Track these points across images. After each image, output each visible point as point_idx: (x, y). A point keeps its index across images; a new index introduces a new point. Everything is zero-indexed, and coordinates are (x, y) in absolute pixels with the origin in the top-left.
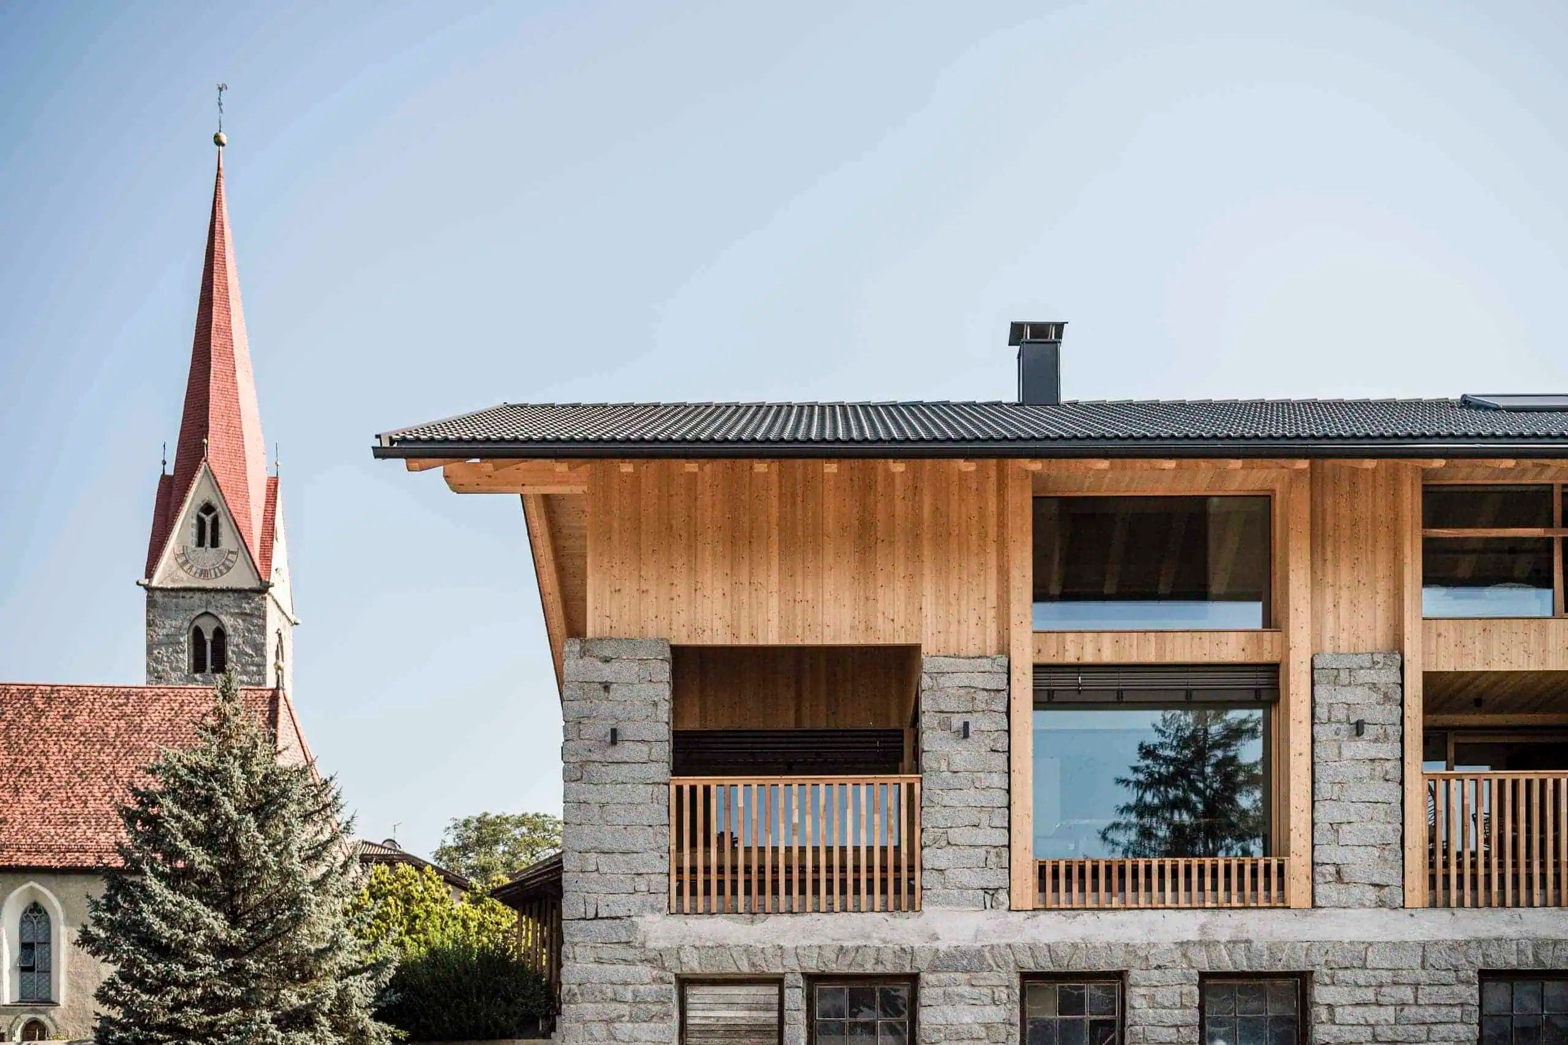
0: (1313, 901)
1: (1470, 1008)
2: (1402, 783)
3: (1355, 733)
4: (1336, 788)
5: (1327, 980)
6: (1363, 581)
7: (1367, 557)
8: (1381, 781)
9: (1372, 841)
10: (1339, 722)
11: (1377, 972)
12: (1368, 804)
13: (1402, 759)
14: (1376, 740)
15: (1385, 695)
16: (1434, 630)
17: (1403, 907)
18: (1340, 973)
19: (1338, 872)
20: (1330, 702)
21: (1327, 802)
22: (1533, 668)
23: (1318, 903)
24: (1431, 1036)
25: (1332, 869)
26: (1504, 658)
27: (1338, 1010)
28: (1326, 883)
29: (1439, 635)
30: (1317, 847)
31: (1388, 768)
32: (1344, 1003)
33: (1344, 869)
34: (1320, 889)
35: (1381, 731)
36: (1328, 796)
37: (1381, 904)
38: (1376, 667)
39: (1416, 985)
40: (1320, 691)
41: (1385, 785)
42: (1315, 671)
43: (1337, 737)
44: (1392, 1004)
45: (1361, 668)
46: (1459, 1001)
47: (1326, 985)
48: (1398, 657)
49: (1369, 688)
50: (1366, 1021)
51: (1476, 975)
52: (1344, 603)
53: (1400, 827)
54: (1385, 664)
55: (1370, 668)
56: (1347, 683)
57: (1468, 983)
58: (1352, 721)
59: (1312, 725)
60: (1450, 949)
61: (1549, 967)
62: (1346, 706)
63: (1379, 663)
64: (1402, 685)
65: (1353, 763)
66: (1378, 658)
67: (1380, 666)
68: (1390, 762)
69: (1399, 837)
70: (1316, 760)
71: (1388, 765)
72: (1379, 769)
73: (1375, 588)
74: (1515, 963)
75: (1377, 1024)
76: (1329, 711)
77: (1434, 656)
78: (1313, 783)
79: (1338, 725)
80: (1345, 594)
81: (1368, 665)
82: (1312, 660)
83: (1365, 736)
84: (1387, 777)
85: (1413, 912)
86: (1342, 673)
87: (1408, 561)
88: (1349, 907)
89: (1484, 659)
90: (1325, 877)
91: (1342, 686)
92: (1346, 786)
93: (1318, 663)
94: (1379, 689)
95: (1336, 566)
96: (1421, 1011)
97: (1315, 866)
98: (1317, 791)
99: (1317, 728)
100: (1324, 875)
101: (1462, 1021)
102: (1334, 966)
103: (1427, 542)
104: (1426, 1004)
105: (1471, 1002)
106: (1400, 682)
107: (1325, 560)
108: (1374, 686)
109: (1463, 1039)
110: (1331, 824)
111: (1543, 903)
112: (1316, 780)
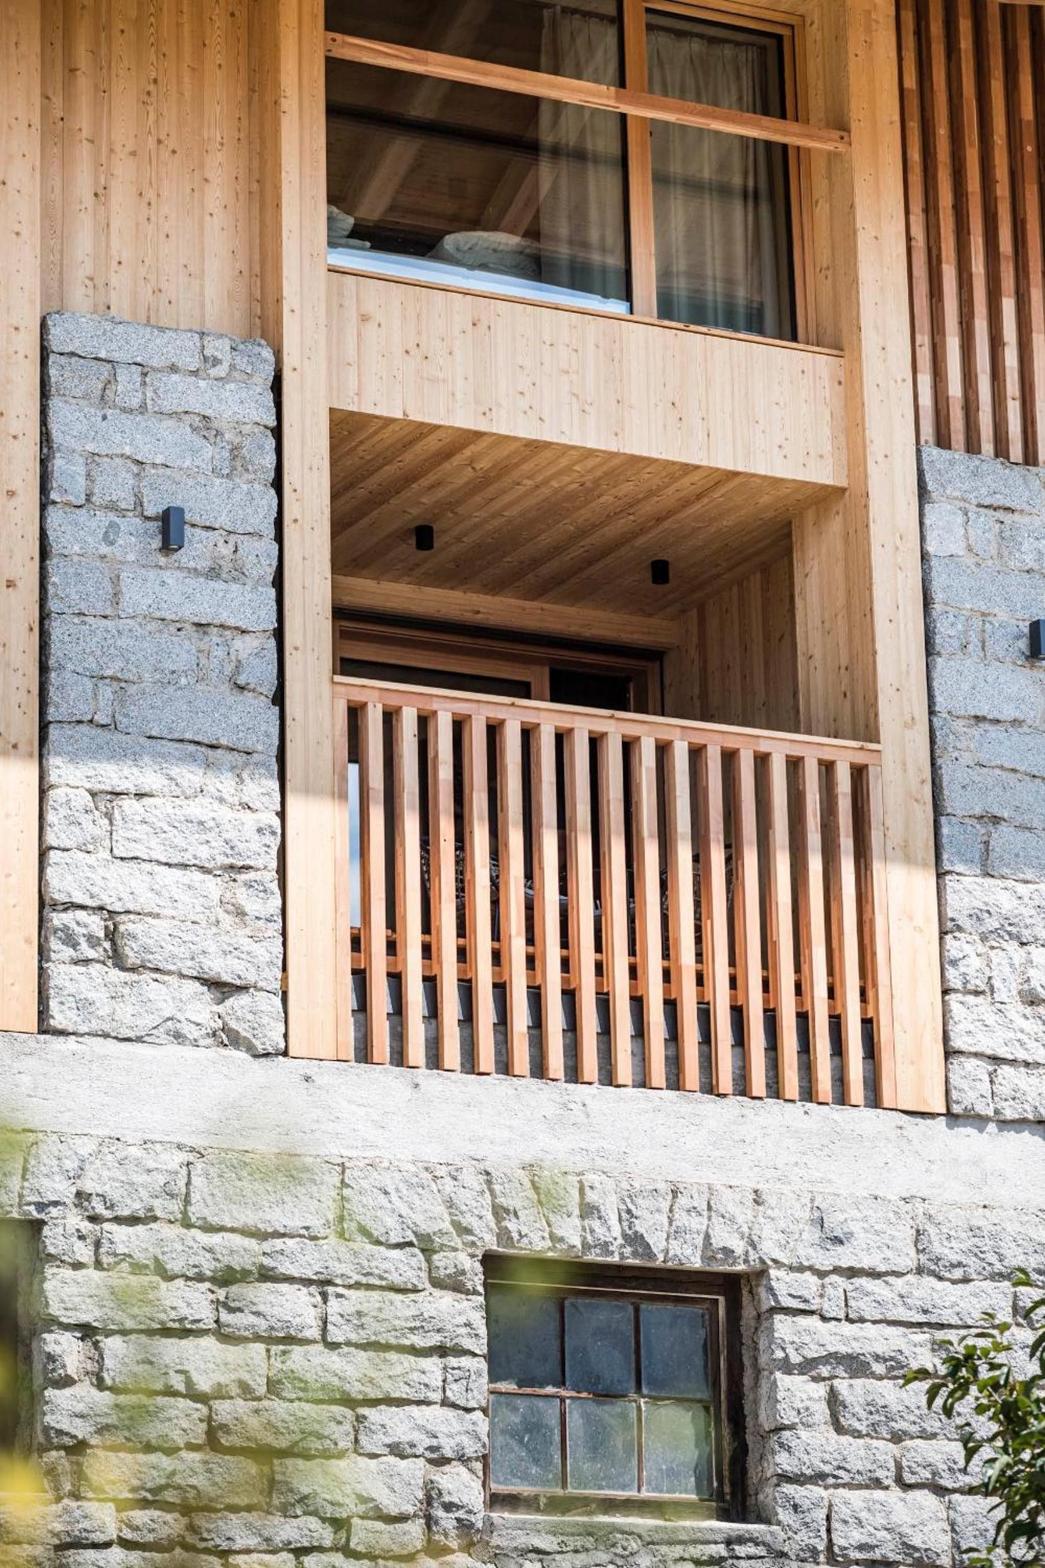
0: (43, 1013)
1: (465, 1362)
2: (279, 698)
3: (157, 543)
4: (107, 692)
5: (84, 1252)
6: (172, 143)
7: (179, 82)
8: (226, 687)
9: (204, 853)
10: (112, 507)
11: (215, 1239)
12: (192, 748)
13: (279, 634)
14: (213, 573)
15: (235, 450)
16: (350, 303)
17: (285, 1054)
18: (120, 1233)
19: (112, 935)
20: (90, 447)
21: (84, 728)
22: (591, 442)
23: (59, 1018)
24: (362, 1438)
25: (96, 924)
26: (523, 404)
27: (112, 1345)
28: (76, 963)
29: (365, 318)
30: (53, 856)
31: (243, 656)
32: (130, 1324)
33: (127, 925)
34: (61, 973)
35: (226, 550)
36: (83, 710)
37: (228, 1038)
38: (214, 372)
39: (323, 1284)
40: (61, 411)
41: (233, 698)
42: (52, 358)
43: (104, 549)
44: (258, 1338)
45: (173, 369)
46: (434, 1340)
47: (77, 1266)
48: (267, 354)
49: (194, 429)
50: (189, 1382)
51: (479, 1268)
52: (121, 196)
53: (276, 822)
54: (232, 367)
55: (195, 373)
56: (135, 402)
57: (455, 1285)
58: (150, 511)
59: (43, 507)
60: (411, 1185)
61: (659, 1262)
62: (135, 469)
63: (216, 362)
64: (277, 433)
65: (153, 626)
66: (218, 347)
67: (221, 371)
68: (247, 637)
69: (274, 852)
70: (53, 605)
71: (244, 646)
72: (220, 652)
73: (202, 166)
74: (577, 1242)
75: (220, 1393)
76: (88, 475)
77: (352, 372)
78: (44, 669)
79: (112, 516)
80: (123, 170)
81: (195, 363)
82: (43, 325)
83: (183, 557)
84: (242, 680)
85: (312, 1068)
86: (123, 375)
87: (290, 105)
88: (139, 1040)
89: (477, 402)
90: (75, 946)
91: (124, 410)
92: (132, 689)
93: (58, 339)
94: (218, 433)
95: (102, 92)
96: (334, 1361)
97: (47, 910)
98: (53, 694)
99: (55, 516)
100: (70, 941)
101: (445, 1403)
102: (100, 1209)
103: (335, 67)
104: (348, 1343)
105: (468, 1343)
106: (273, 423)
107: (73, 70)
108: (206, 426)
109: (449, 1454)
110: (93, 794)
111: (639, 1078)
112: (52, 662)
